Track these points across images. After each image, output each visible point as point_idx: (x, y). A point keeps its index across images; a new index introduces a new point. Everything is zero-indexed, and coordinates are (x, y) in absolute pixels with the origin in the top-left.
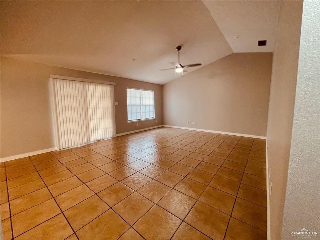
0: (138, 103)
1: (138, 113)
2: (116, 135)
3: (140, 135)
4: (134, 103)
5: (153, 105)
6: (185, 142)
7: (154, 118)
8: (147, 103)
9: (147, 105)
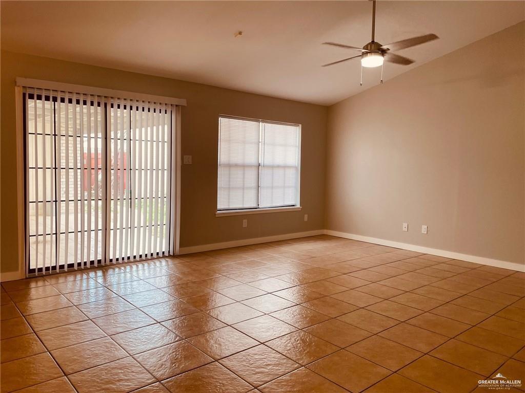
0: (251, 159)
1: (250, 188)
2: (182, 249)
3: (250, 257)
4: (237, 159)
5: (296, 168)
6: (384, 288)
7: (298, 206)
8: (279, 161)
9: (279, 167)
